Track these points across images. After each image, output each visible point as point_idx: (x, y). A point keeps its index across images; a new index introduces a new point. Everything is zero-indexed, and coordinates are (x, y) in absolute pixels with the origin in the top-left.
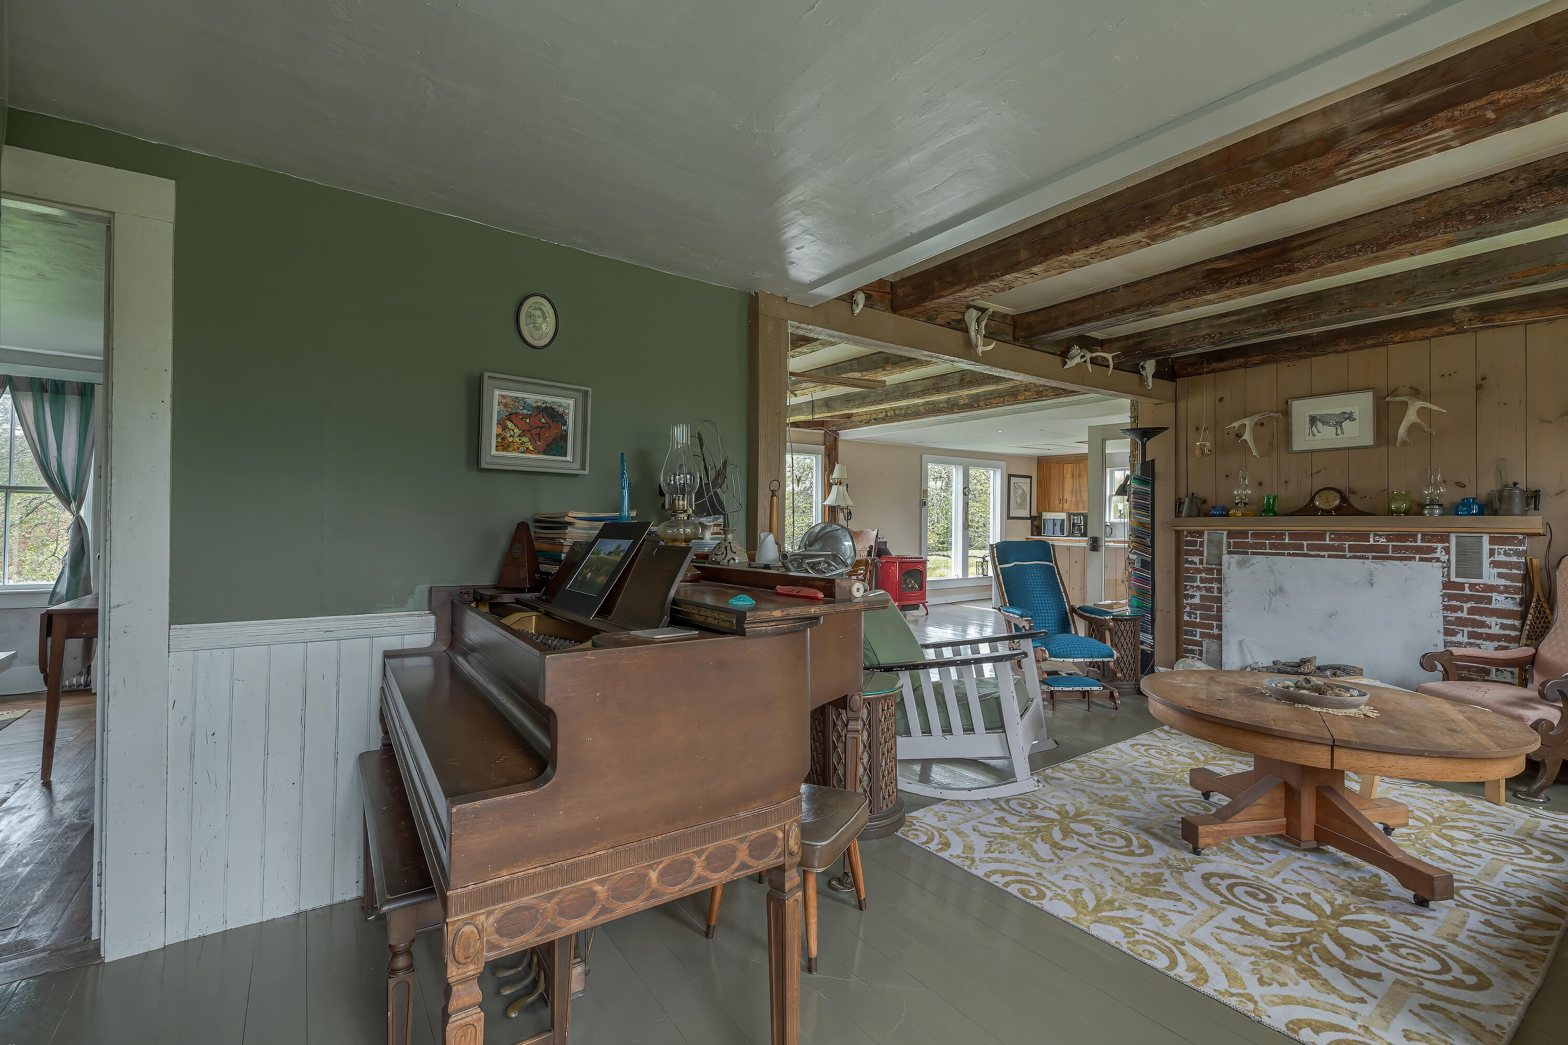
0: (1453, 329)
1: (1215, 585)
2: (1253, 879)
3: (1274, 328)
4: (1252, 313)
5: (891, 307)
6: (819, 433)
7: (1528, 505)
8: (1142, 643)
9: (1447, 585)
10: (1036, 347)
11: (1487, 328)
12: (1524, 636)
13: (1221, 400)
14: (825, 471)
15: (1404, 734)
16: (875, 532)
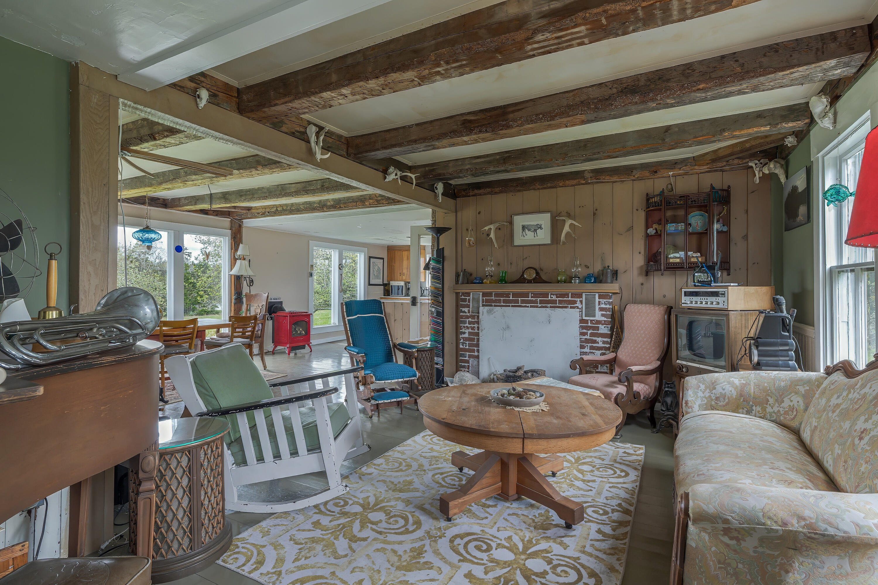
0: (584, 182)
1: (476, 326)
2: (481, 533)
3: (503, 168)
4: (492, 158)
5: (238, 109)
6: (226, 221)
7: (613, 278)
8: (437, 364)
9: (582, 321)
10: (363, 162)
11: (598, 182)
12: (612, 347)
13: (479, 213)
14: (232, 249)
15: (561, 422)
16: (266, 295)
